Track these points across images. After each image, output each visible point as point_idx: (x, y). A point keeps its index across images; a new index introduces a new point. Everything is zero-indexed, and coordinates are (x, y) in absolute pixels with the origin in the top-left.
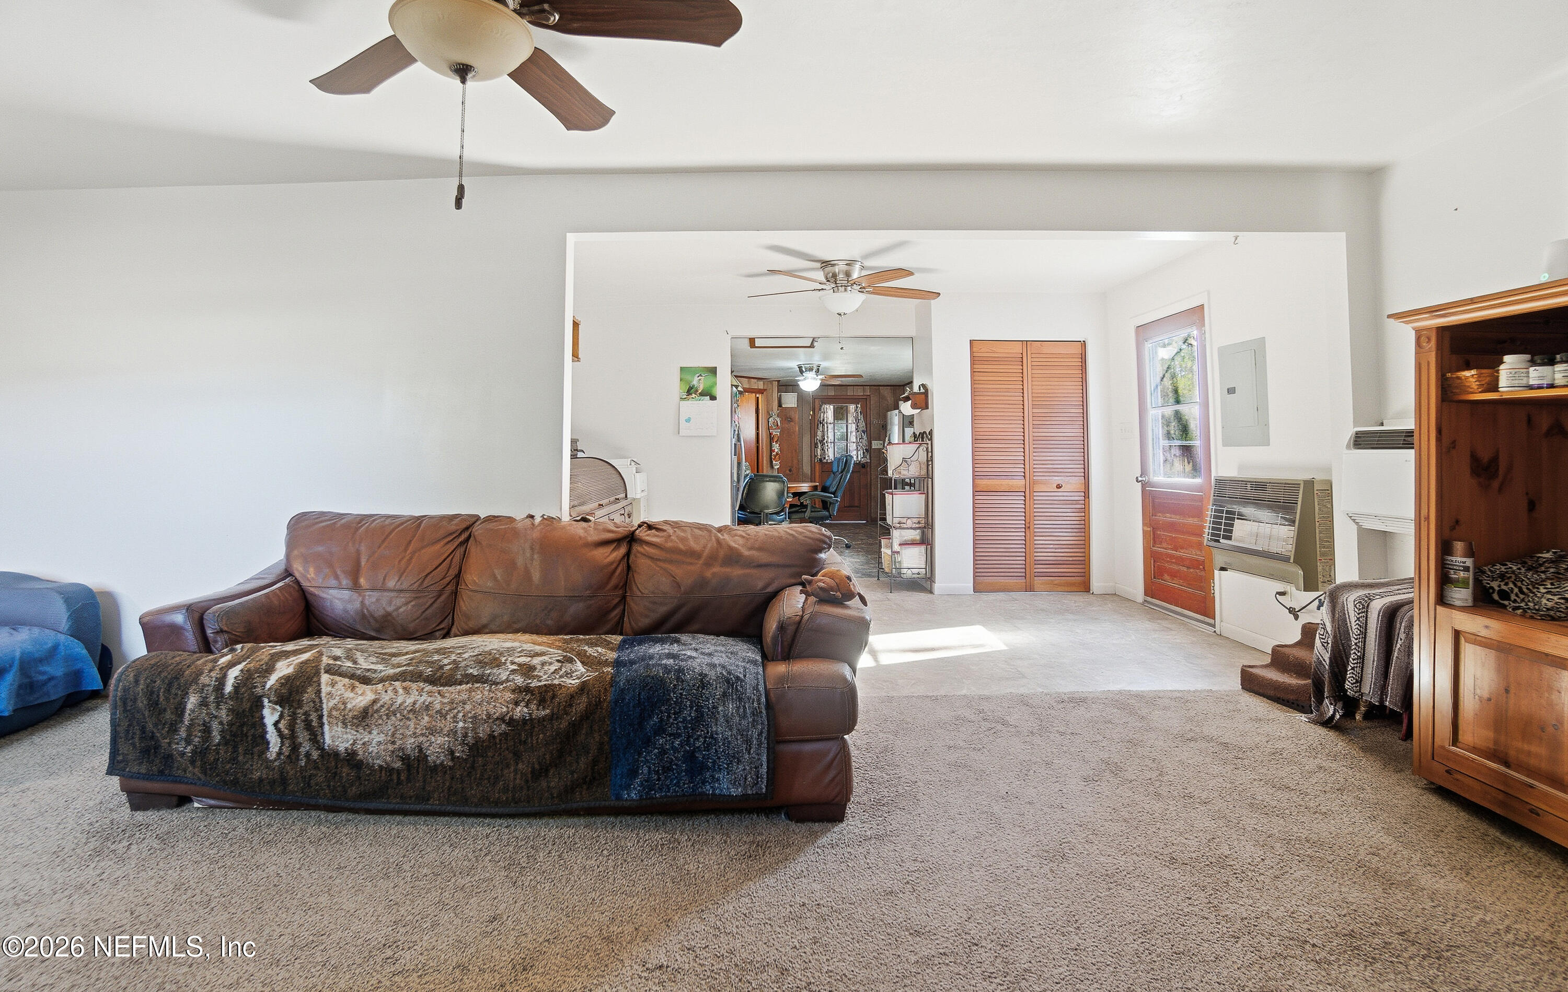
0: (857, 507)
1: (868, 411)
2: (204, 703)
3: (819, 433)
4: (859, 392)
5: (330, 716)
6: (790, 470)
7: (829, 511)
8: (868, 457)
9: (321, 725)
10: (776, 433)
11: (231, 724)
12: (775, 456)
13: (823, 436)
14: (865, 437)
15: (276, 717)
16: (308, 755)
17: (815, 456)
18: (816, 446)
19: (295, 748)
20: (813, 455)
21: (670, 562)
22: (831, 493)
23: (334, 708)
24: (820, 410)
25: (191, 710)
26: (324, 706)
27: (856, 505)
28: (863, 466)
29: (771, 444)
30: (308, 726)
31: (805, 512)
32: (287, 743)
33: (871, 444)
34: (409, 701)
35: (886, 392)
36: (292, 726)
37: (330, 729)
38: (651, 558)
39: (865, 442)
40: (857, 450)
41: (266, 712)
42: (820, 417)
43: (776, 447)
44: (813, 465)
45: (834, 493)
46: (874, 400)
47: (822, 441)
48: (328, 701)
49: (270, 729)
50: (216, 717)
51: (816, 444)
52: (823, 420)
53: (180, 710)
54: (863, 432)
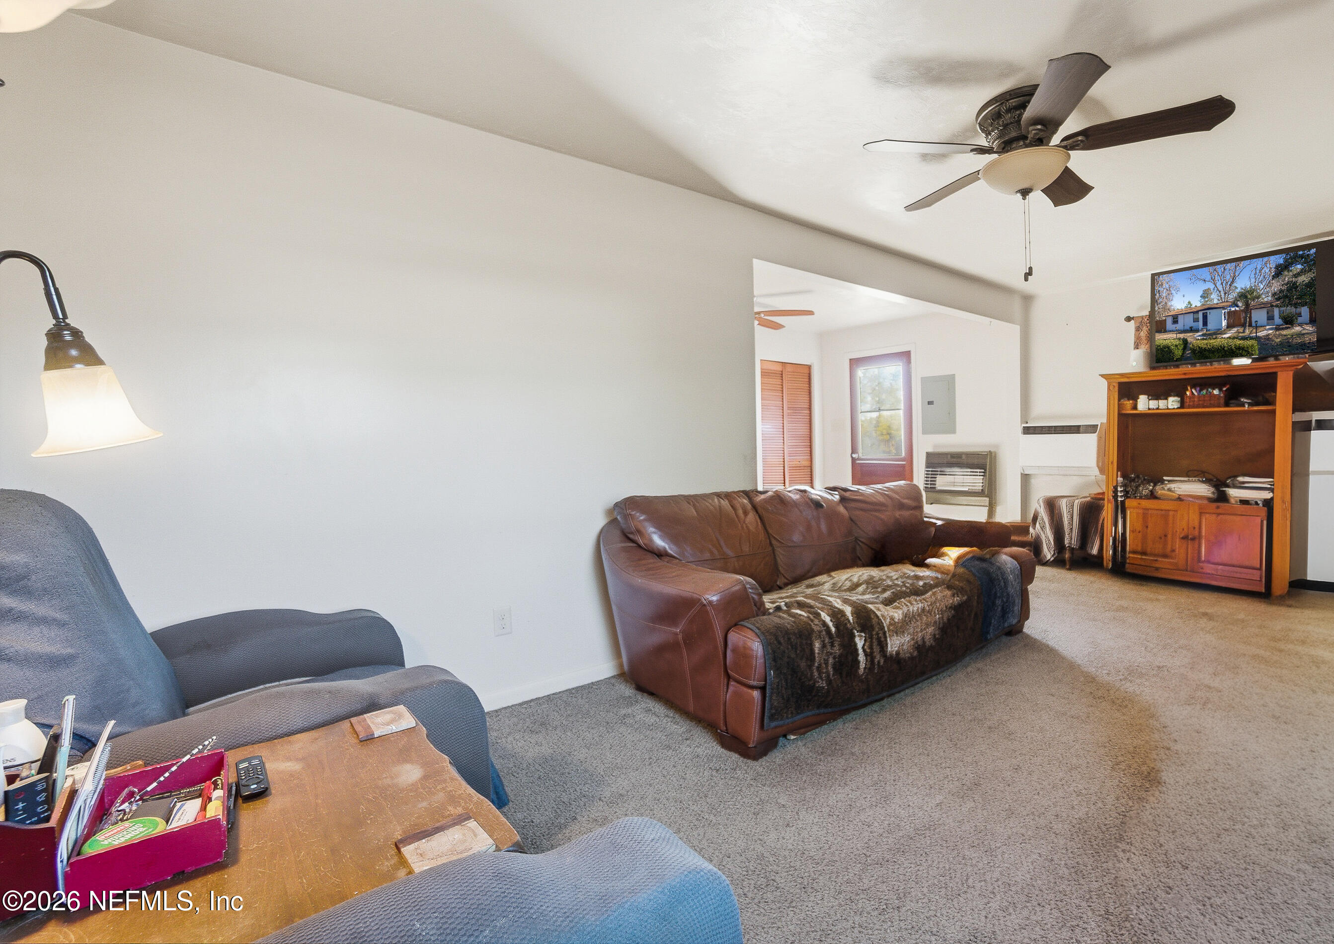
2: (824, 646)
5: (889, 630)
9: (886, 637)
11: (841, 656)
15: (863, 642)
16: (879, 662)
19: (872, 662)
21: (876, 511)
23: (891, 624)
25: (819, 653)
26: (885, 625)
30: (879, 639)
32: (869, 658)
34: (915, 609)
36: (871, 647)
37: (890, 639)
38: (862, 510)
41: (857, 640)
48: (885, 622)
49: (860, 651)
50: (831, 654)
53: (811, 657)
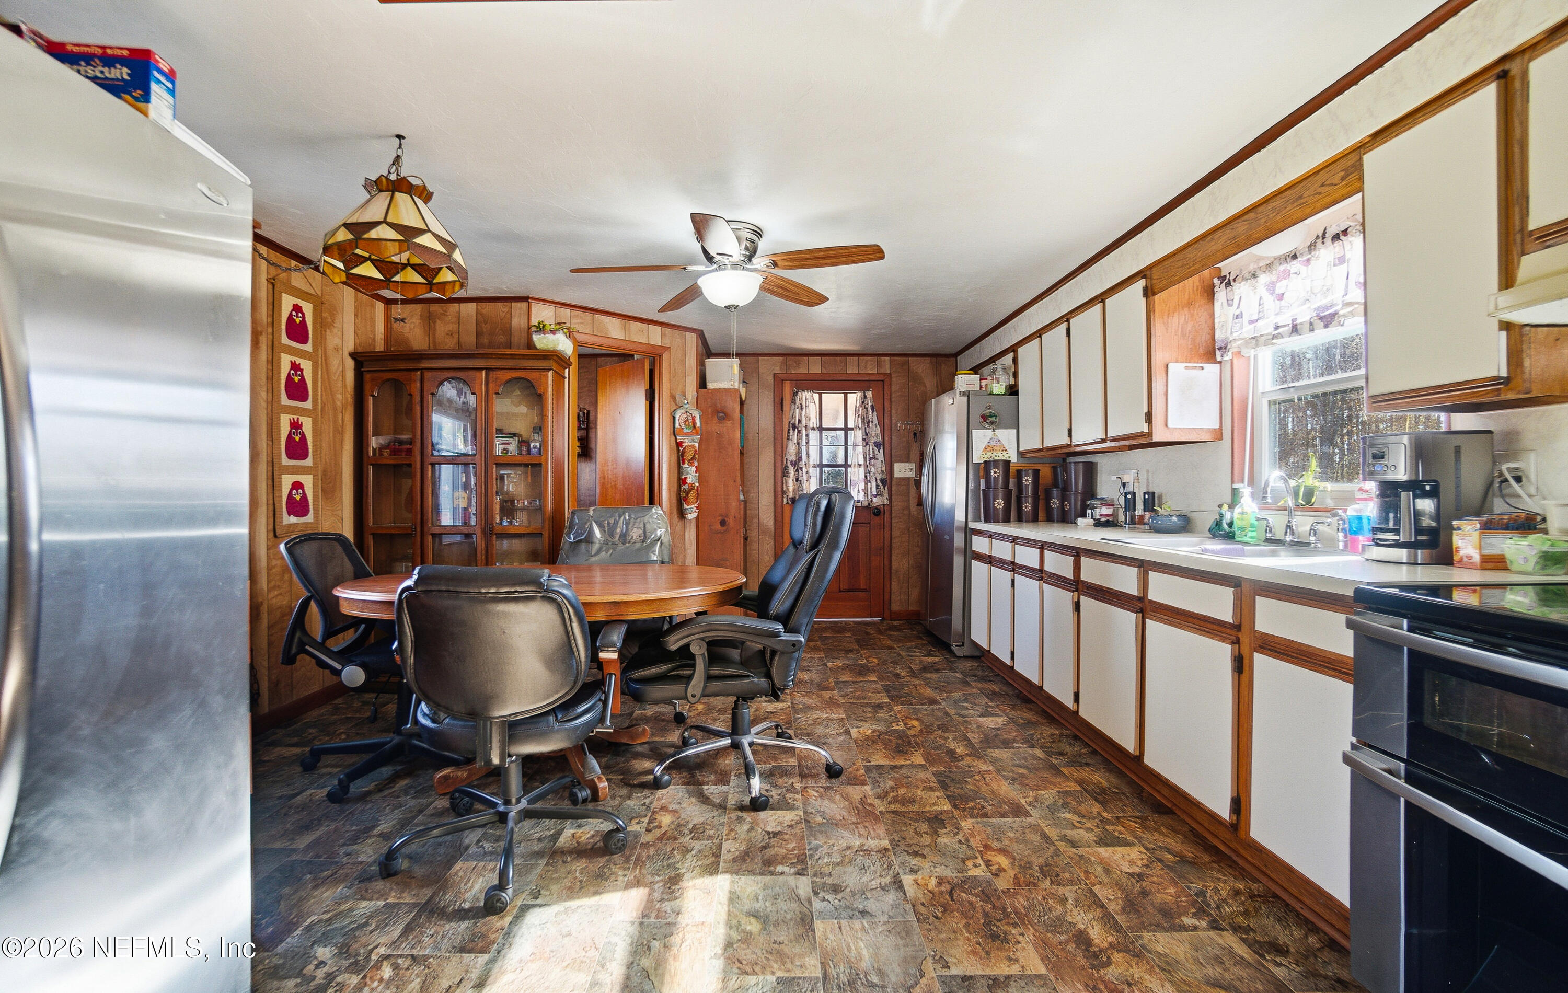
0: (863, 591)
1: (887, 405)
3: (792, 448)
4: (870, 368)
6: (723, 523)
7: (768, 676)
8: (886, 495)
10: (691, 442)
12: (687, 493)
13: (799, 453)
14: (880, 456)
17: (784, 493)
18: (785, 473)
20: (779, 492)
22: (777, 618)
24: (793, 401)
27: (862, 586)
28: (878, 512)
29: (679, 467)
31: (690, 678)
33: (891, 470)
35: (922, 368)
39: (879, 466)
40: (867, 480)
42: (793, 417)
43: (691, 476)
44: (779, 510)
45: (785, 619)
46: (897, 384)
47: (795, 464)
51: (786, 467)
52: (800, 421)
54: (877, 445)
